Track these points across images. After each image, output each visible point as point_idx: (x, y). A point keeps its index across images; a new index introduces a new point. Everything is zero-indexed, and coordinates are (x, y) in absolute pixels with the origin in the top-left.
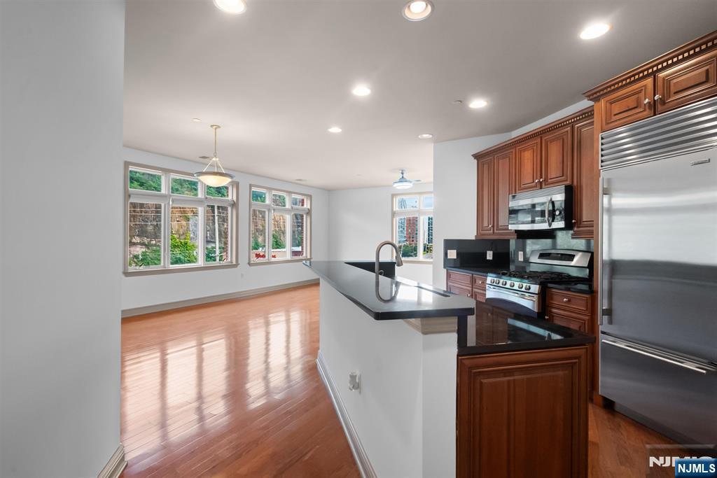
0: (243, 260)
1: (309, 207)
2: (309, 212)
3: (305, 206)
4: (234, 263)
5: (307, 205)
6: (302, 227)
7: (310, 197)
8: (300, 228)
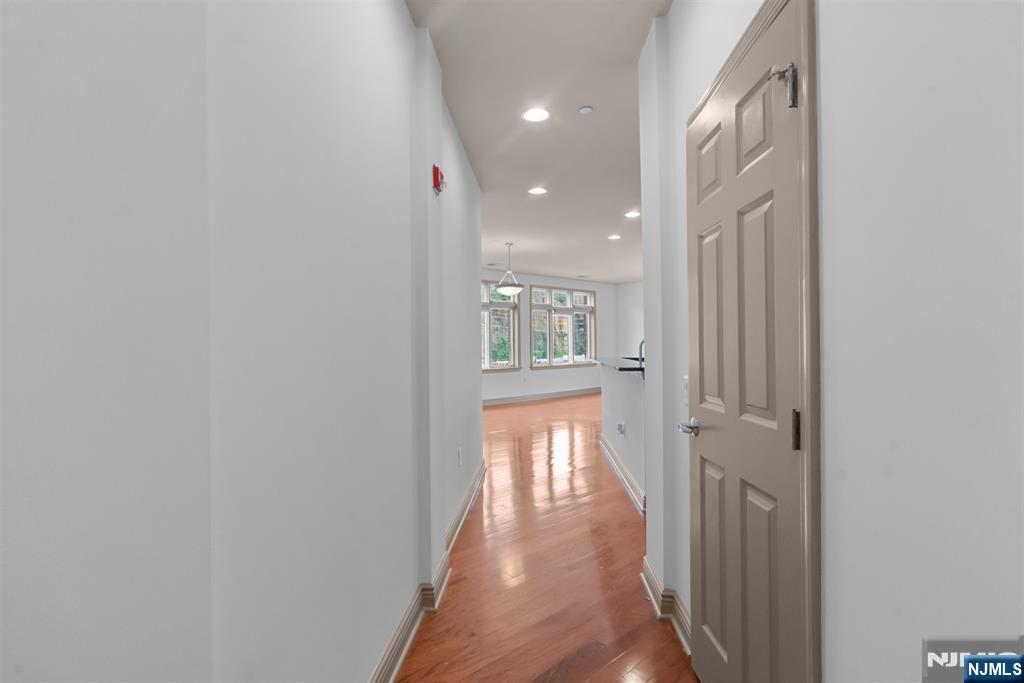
0: (526, 364)
1: (593, 305)
2: (593, 311)
3: (588, 304)
4: (517, 365)
5: (590, 303)
6: (584, 326)
7: (593, 293)
8: (582, 329)
